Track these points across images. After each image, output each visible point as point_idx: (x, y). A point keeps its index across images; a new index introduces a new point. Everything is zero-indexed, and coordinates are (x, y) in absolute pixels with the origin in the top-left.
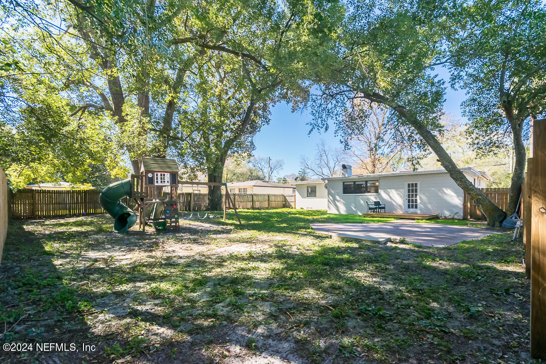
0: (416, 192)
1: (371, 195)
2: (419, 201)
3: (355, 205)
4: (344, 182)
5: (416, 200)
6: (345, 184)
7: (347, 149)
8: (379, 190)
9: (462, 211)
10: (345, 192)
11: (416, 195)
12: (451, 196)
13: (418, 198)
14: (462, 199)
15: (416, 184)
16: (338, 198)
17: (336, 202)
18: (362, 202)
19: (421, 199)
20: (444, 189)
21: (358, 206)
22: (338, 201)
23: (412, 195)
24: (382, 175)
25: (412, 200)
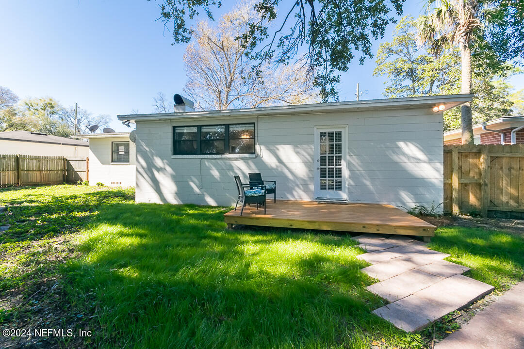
0: (339, 150)
1: (237, 159)
2: (345, 173)
3: (201, 182)
4: (174, 128)
5: (339, 171)
6: (178, 131)
7: (180, 37)
8: (257, 147)
9: (442, 194)
10: (175, 152)
11: (339, 158)
12: (418, 160)
13: (344, 165)
14: (441, 167)
15: (339, 134)
16: (158, 162)
17: (156, 173)
18: (215, 173)
19: (350, 166)
20: (401, 144)
21: (206, 183)
22: (159, 170)
23: (331, 158)
24: (266, 109)
25: (331, 170)
